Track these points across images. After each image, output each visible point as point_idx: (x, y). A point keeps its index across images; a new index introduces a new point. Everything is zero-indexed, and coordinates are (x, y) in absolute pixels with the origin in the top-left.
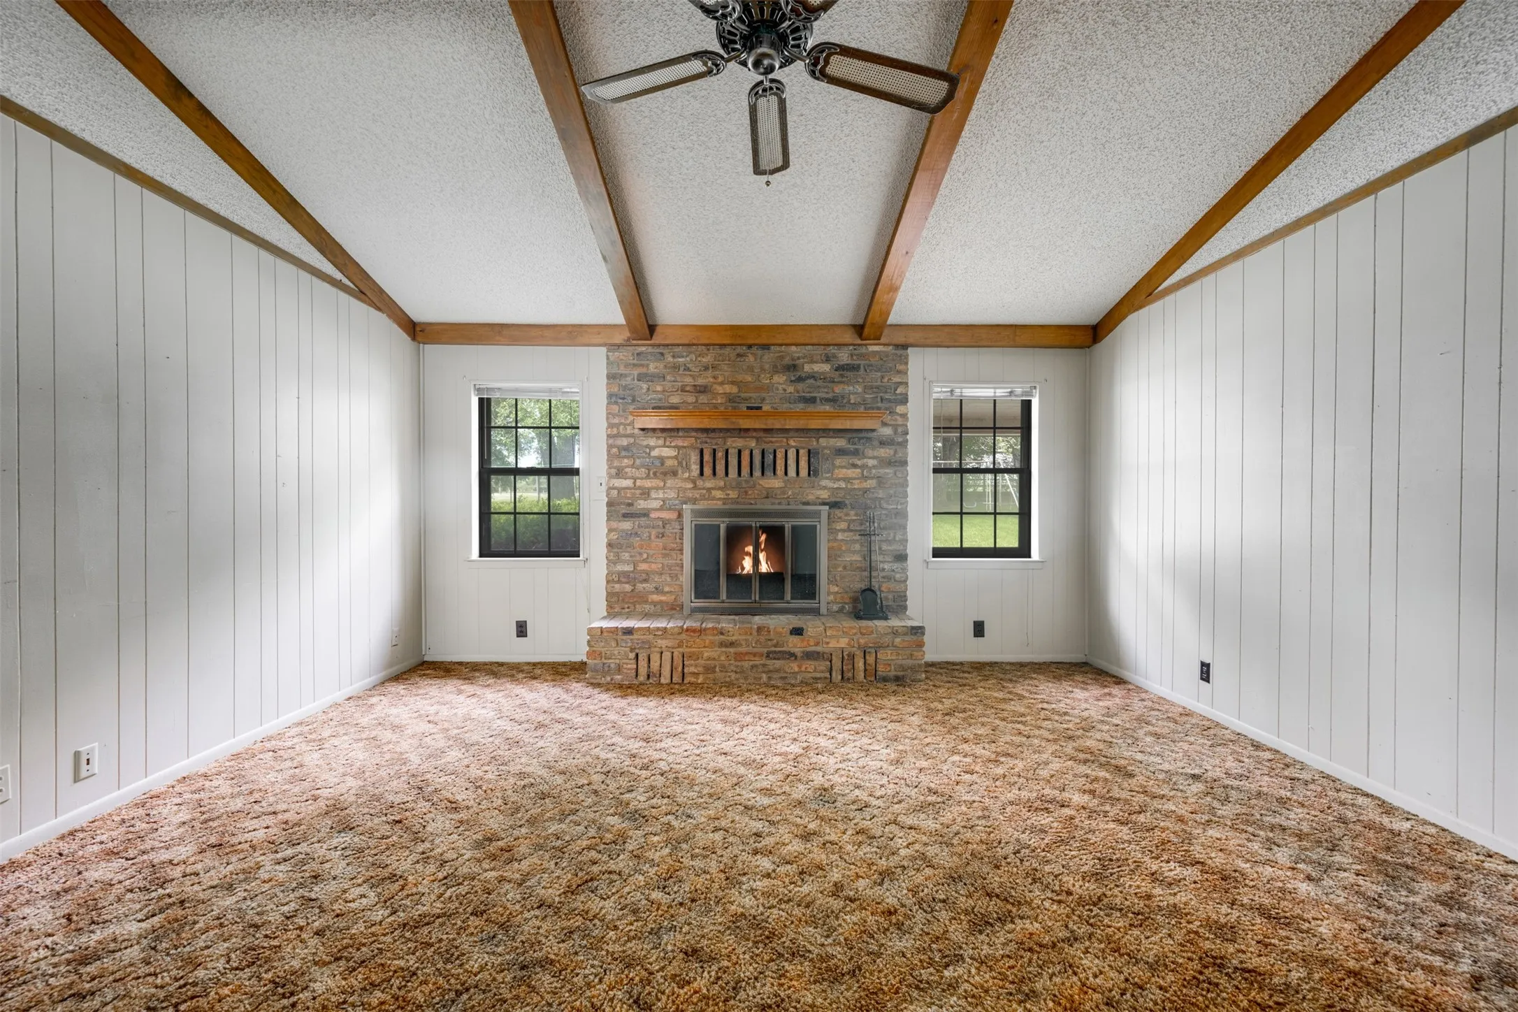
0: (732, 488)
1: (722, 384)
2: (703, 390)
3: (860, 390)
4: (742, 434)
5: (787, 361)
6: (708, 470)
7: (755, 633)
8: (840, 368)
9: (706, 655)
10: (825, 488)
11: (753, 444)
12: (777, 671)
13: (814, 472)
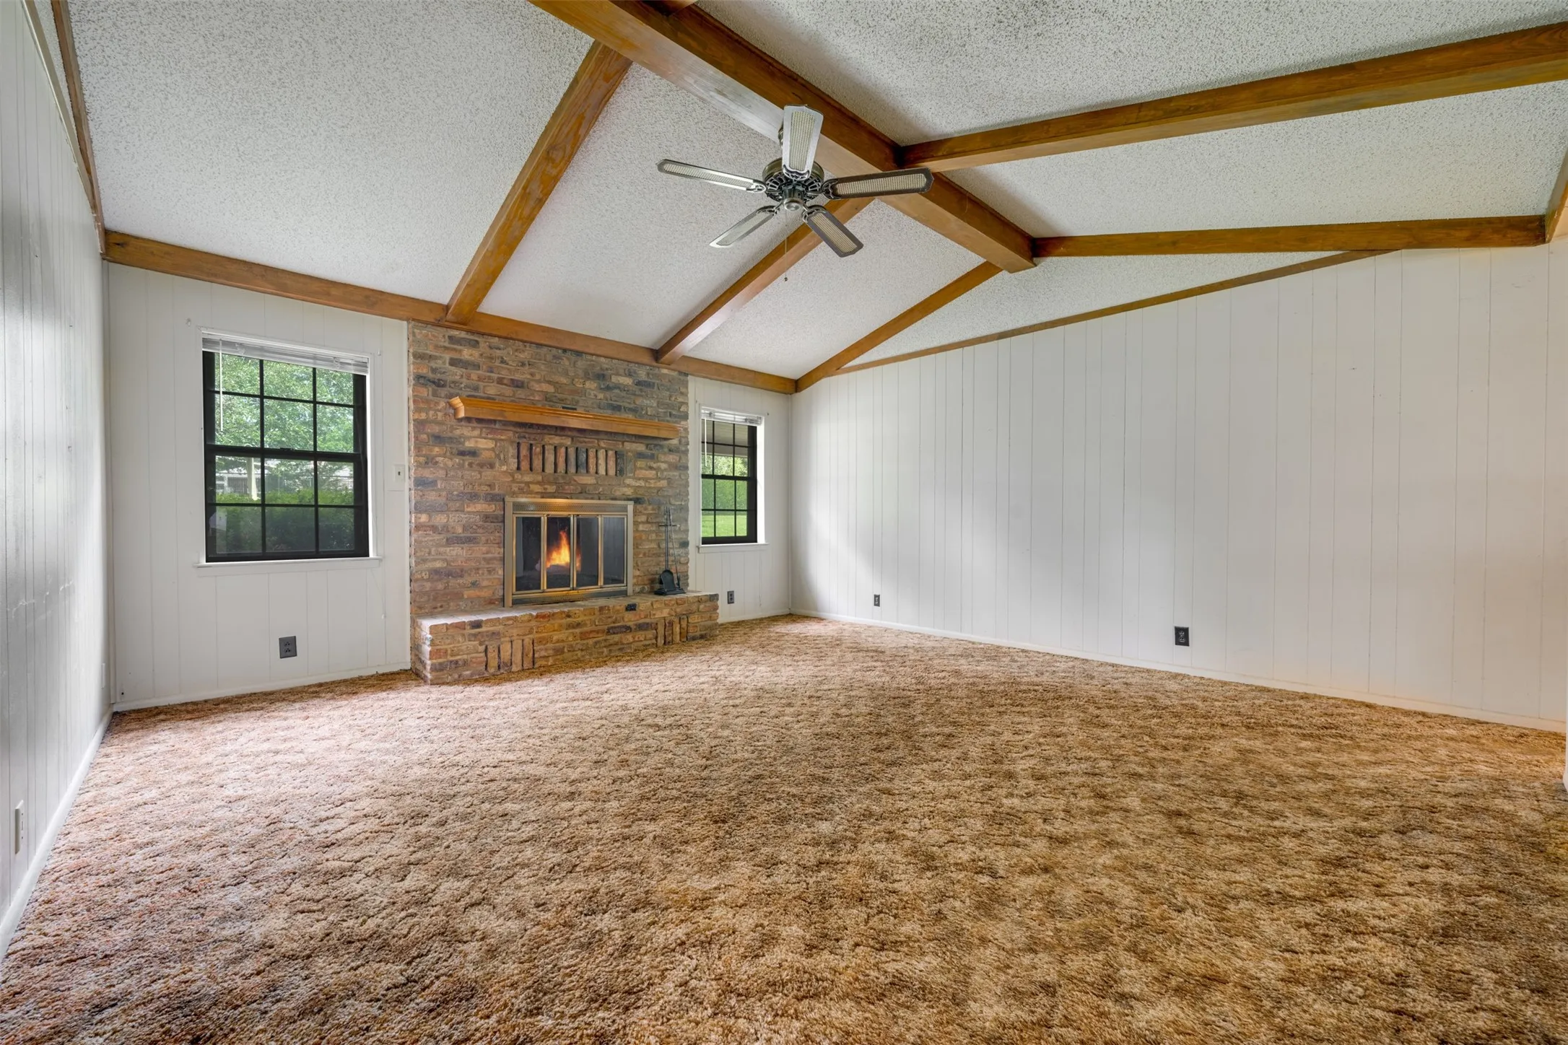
0: (550, 483)
1: (539, 381)
2: (520, 385)
3: (655, 405)
4: (558, 432)
5: (597, 370)
6: (525, 465)
7: (597, 613)
8: (639, 383)
9: (555, 638)
10: (629, 486)
11: (568, 442)
12: (616, 644)
13: (620, 472)
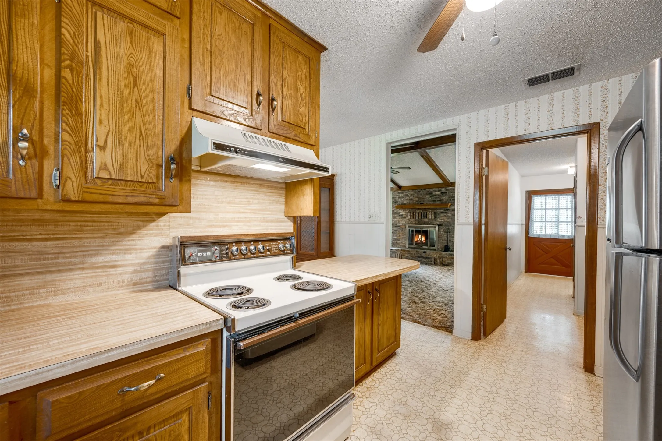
0: (417, 221)
1: (415, 198)
2: (411, 200)
4: (419, 209)
5: (429, 192)
6: (412, 217)
7: (416, 252)
8: (442, 193)
9: (406, 255)
10: (438, 221)
11: (422, 211)
12: (420, 260)
13: (436, 218)
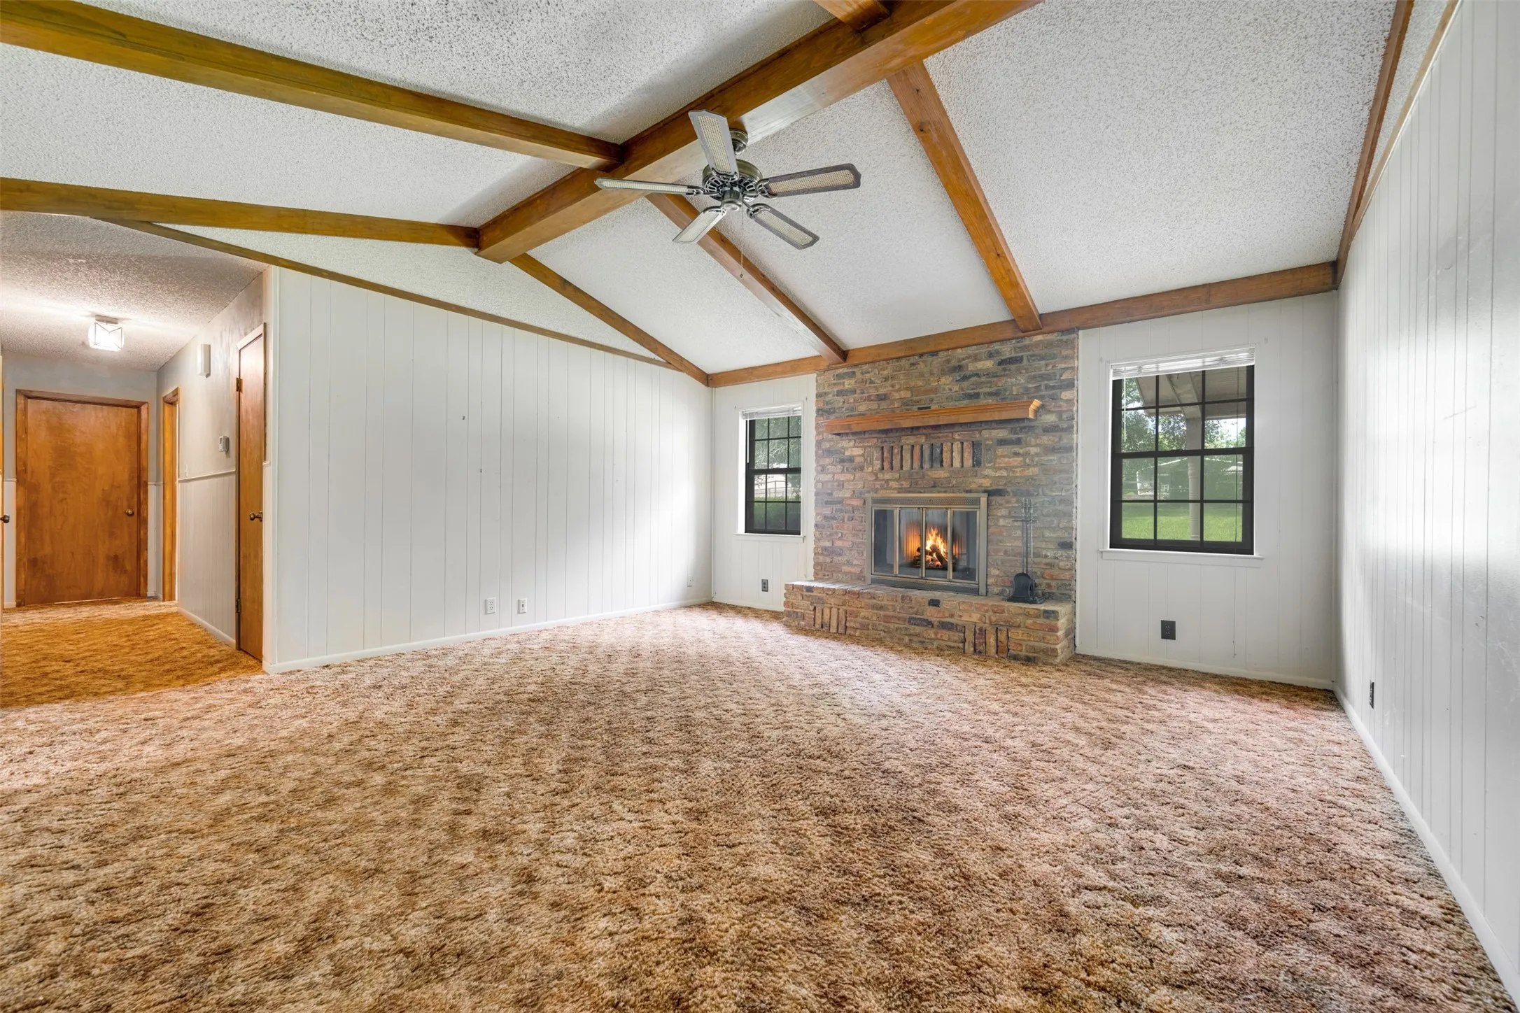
0: (905, 479)
1: (899, 390)
2: (882, 398)
3: (1023, 381)
4: (915, 432)
5: (954, 363)
6: (886, 465)
7: (899, 599)
8: (1003, 362)
9: (862, 614)
10: (986, 477)
11: (923, 440)
12: (918, 635)
13: (977, 463)
